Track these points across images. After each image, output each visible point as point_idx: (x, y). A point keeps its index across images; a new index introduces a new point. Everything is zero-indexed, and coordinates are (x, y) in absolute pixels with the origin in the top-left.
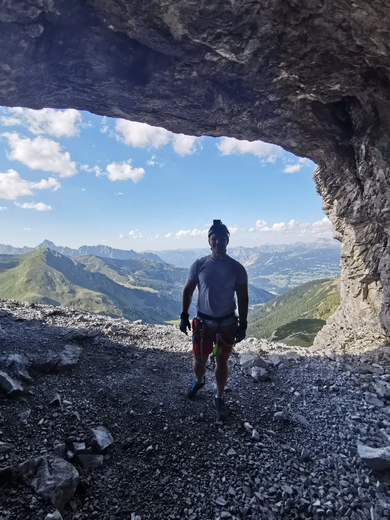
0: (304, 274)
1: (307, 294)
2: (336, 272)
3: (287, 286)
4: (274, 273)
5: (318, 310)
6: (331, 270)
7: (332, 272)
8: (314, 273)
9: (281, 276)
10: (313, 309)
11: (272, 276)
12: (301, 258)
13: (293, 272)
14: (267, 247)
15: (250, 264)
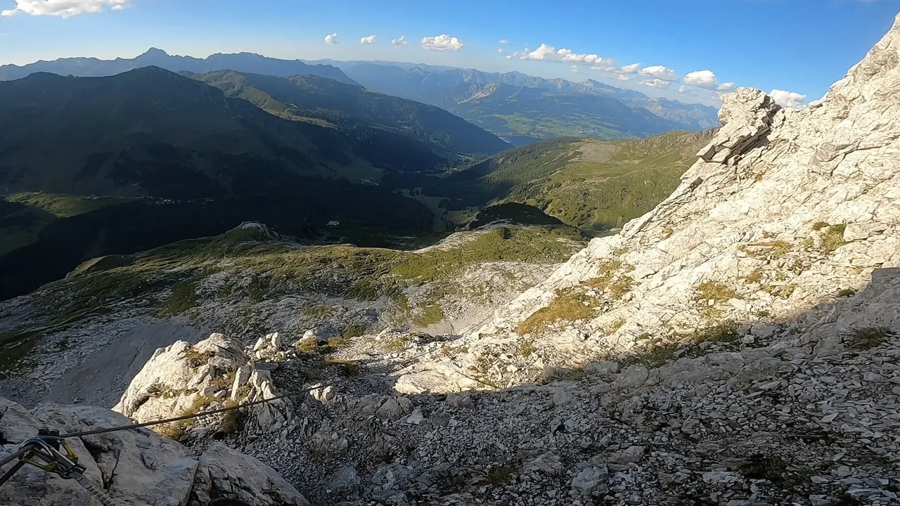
0: (556, 121)
1: (545, 155)
2: (597, 126)
3: (529, 134)
4: (516, 113)
5: (550, 180)
6: (592, 122)
7: (592, 126)
8: (570, 123)
9: (523, 119)
10: (545, 178)
11: (511, 116)
12: (557, 101)
13: (541, 116)
14: (514, 77)
15: (483, 95)
